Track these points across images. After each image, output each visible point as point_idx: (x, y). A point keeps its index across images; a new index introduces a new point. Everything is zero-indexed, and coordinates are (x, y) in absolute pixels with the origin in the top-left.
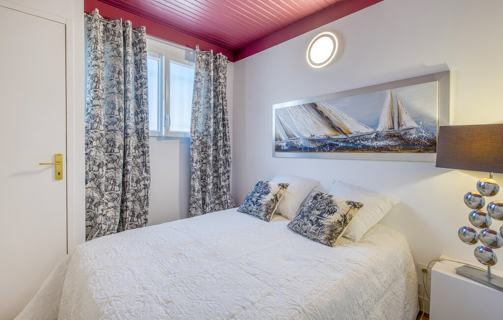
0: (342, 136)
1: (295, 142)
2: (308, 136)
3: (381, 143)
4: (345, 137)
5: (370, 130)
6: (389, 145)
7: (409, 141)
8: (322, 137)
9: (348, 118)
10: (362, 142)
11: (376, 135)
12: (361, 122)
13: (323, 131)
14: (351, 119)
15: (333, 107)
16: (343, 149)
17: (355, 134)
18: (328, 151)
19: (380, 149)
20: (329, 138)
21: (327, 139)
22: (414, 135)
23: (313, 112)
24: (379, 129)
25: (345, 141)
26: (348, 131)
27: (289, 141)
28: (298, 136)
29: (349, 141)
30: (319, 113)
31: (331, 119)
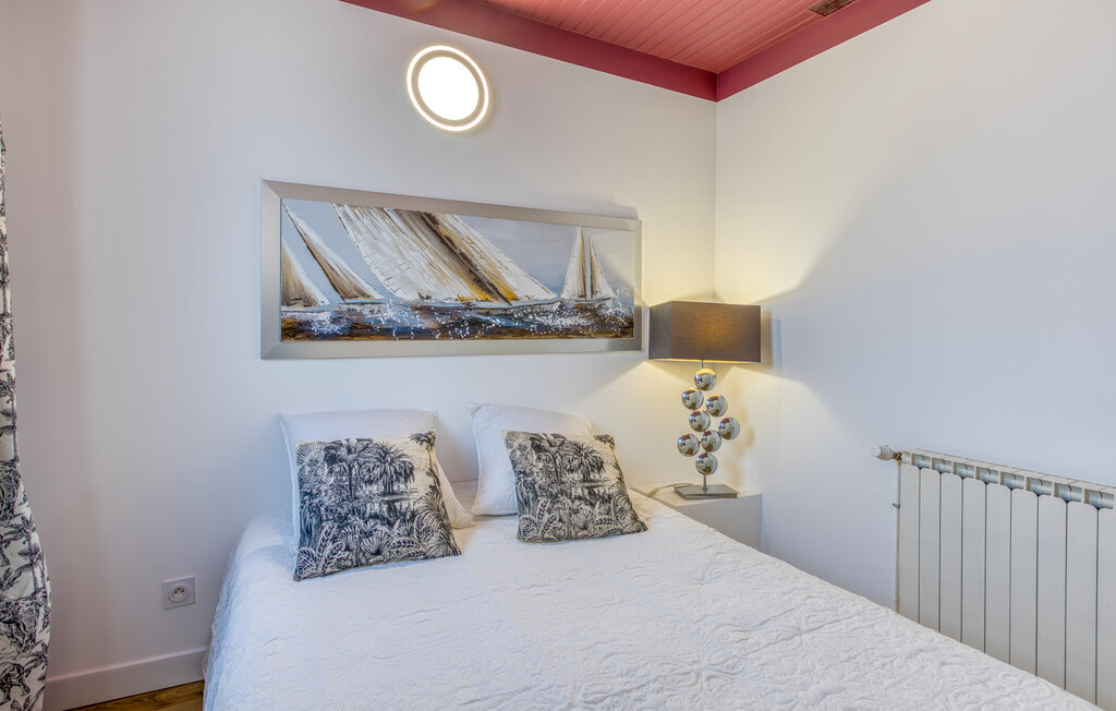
0: (499, 304)
1: (366, 311)
2: (412, 297)
3: (568, 322)
4: (504, 305)
5: (551, 296)
6: (579, 325)
7: (605, 319)
8: (451, 303)
9: (511, 266)
10: (537, 318)
11: (561, 307)
12: (536, 278)
13: (453, 290)
14: (516, 268)
15: (476, 234)
16: (500, 333)
17: (524, 301)
18: (468, 337)
19: (567, 333)
20: (469, 307)
21: (465, 309)
22: (609, 310)
23: (426, 236)
24: (565, 296)
25: (505, 315)
26: (511, 293)
27: (345, 308)
28: (377, 296)
29: (512, 315)
30: (443, 241)
31: (474, 262)
